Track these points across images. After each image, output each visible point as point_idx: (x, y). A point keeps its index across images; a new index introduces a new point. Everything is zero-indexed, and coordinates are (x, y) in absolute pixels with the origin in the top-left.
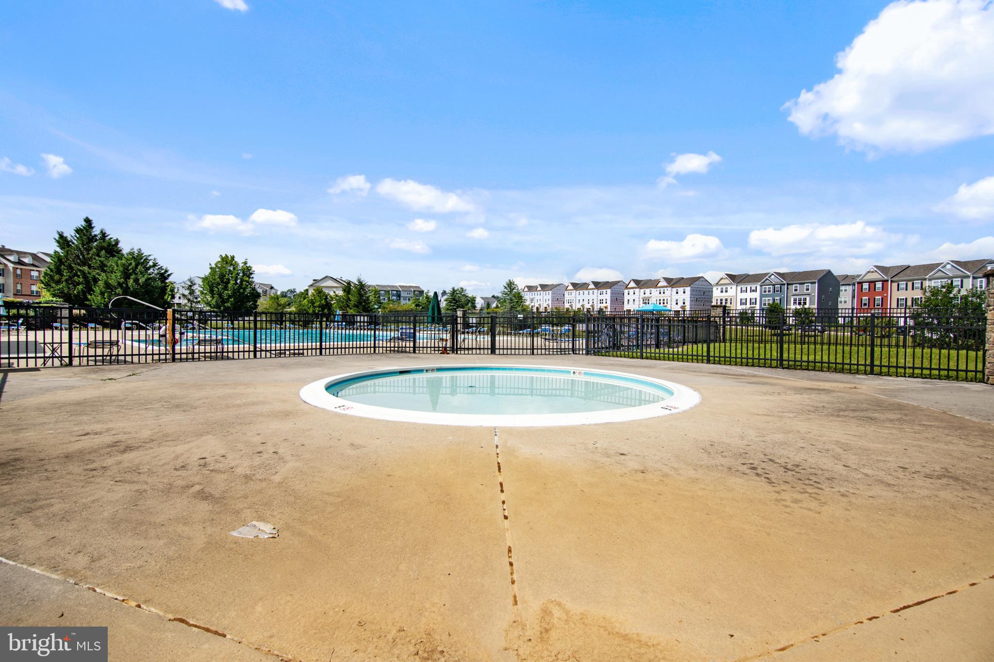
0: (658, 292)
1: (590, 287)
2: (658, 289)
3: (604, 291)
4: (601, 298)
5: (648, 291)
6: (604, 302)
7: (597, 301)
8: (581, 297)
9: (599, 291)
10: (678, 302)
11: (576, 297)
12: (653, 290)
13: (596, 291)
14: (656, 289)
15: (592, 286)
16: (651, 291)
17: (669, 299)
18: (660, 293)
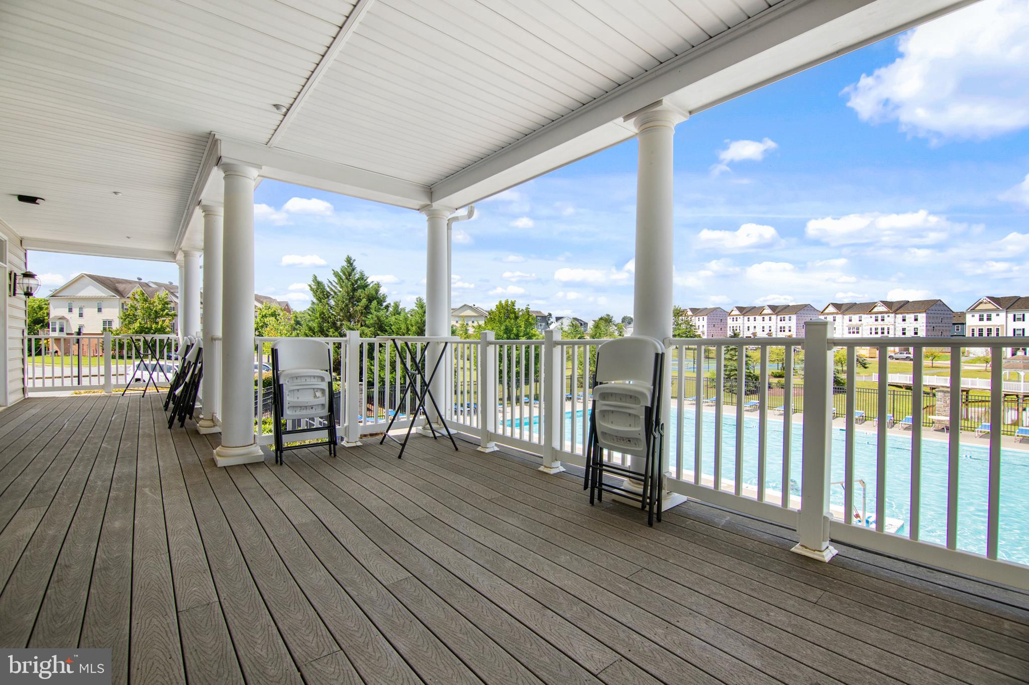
0: (874, 319)
1: (765, 312)
2: (874, 316)
3: (787, 317)
4: (782, 326)
5: (855, 318)
6: (787, 330)
7: (776, 329)
8: (752, 323)
9: (779, 317)
10: (906, 331)
11: (743, 324)
12: (864, 316)
13: (774, 317)
14: (869, 316)
15: (768, 311)
16: (860, 317)
17: (891, 327)
18: (876, 320)
